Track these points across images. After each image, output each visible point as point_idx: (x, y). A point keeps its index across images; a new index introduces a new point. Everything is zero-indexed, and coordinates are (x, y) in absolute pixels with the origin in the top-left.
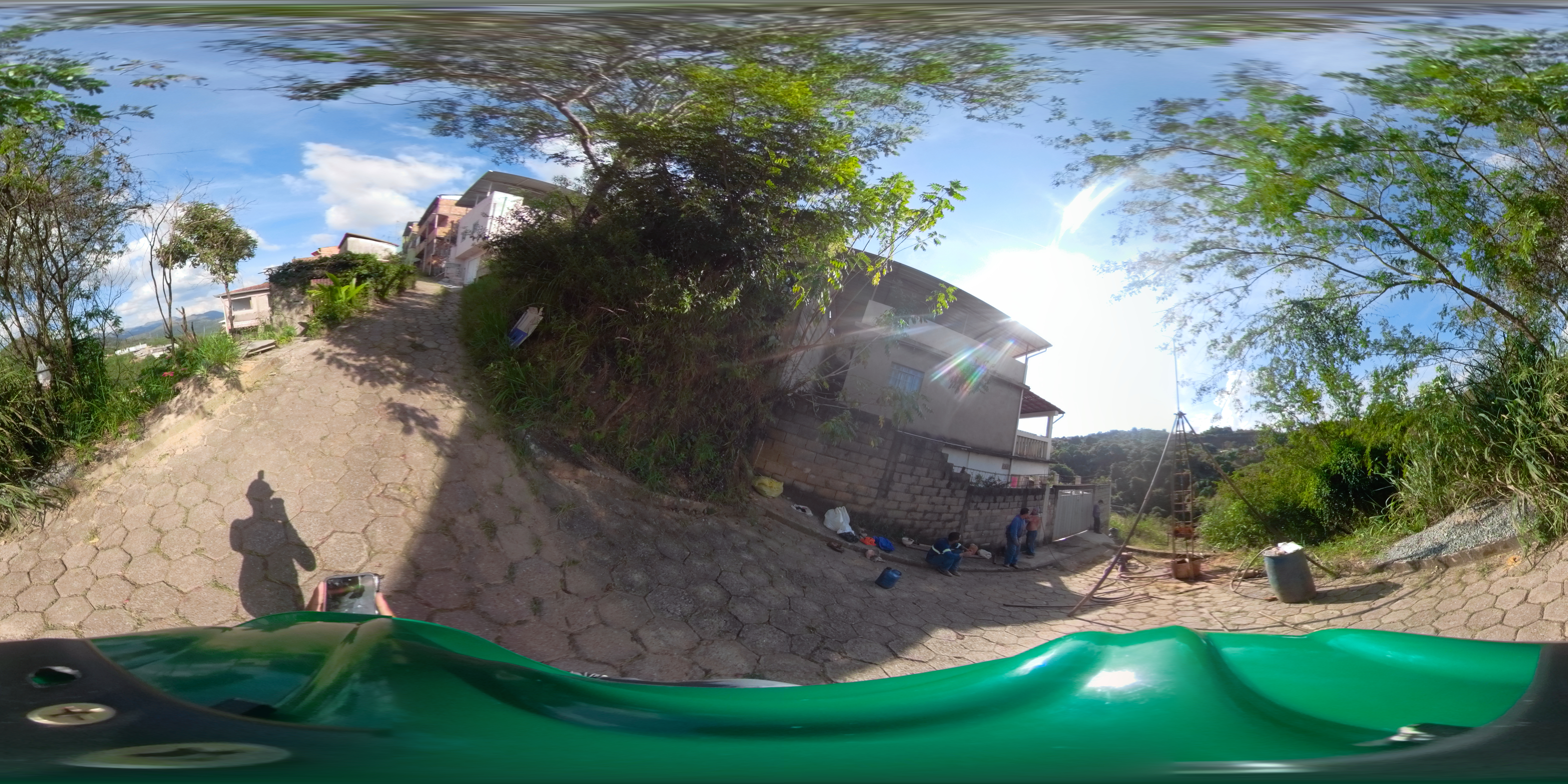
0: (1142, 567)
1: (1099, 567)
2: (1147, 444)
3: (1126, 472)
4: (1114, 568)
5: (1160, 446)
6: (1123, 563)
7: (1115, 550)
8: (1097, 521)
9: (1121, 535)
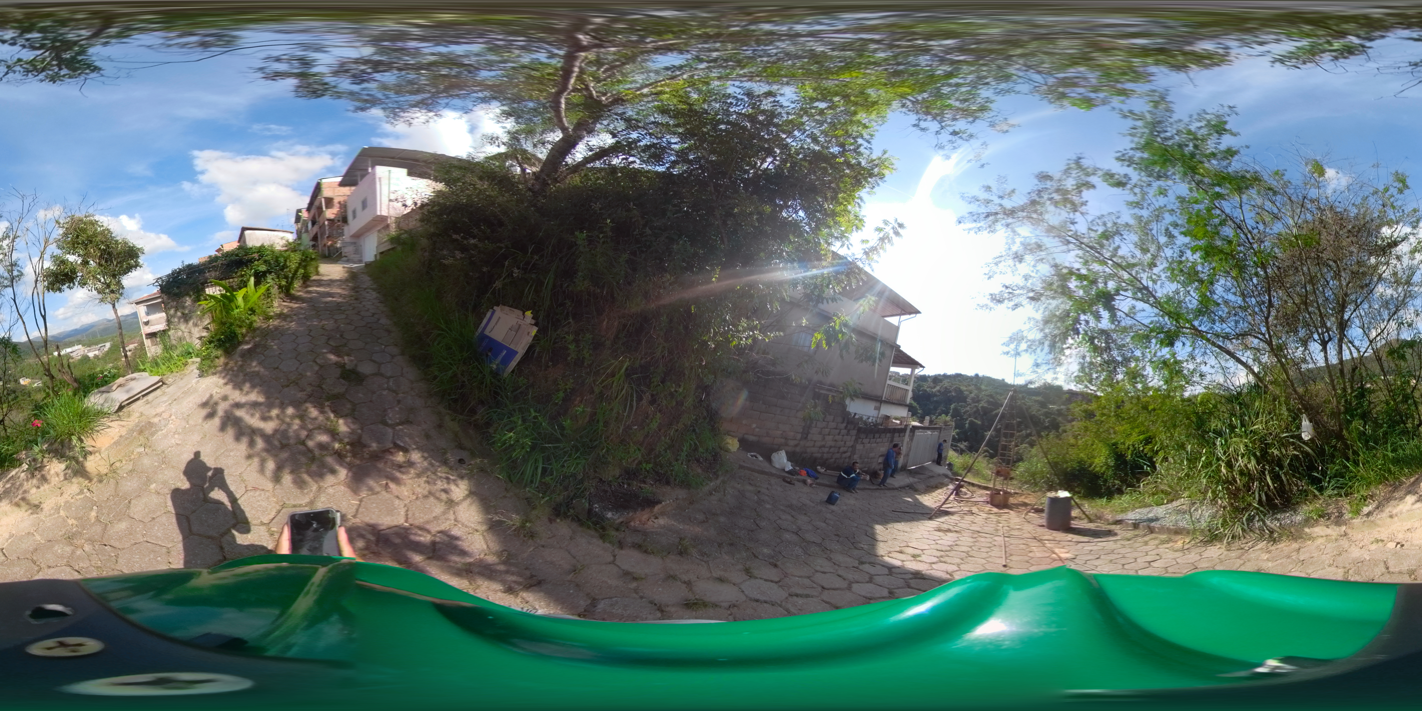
0: (970, 495)
1: (940, 491)
2: (986, 390)
3: (964, 413)
4: (952, 493)
5: (997, 393)
6: (957, 491)
7: (952, 480)
8: (940, 456)
9: (955, 469)
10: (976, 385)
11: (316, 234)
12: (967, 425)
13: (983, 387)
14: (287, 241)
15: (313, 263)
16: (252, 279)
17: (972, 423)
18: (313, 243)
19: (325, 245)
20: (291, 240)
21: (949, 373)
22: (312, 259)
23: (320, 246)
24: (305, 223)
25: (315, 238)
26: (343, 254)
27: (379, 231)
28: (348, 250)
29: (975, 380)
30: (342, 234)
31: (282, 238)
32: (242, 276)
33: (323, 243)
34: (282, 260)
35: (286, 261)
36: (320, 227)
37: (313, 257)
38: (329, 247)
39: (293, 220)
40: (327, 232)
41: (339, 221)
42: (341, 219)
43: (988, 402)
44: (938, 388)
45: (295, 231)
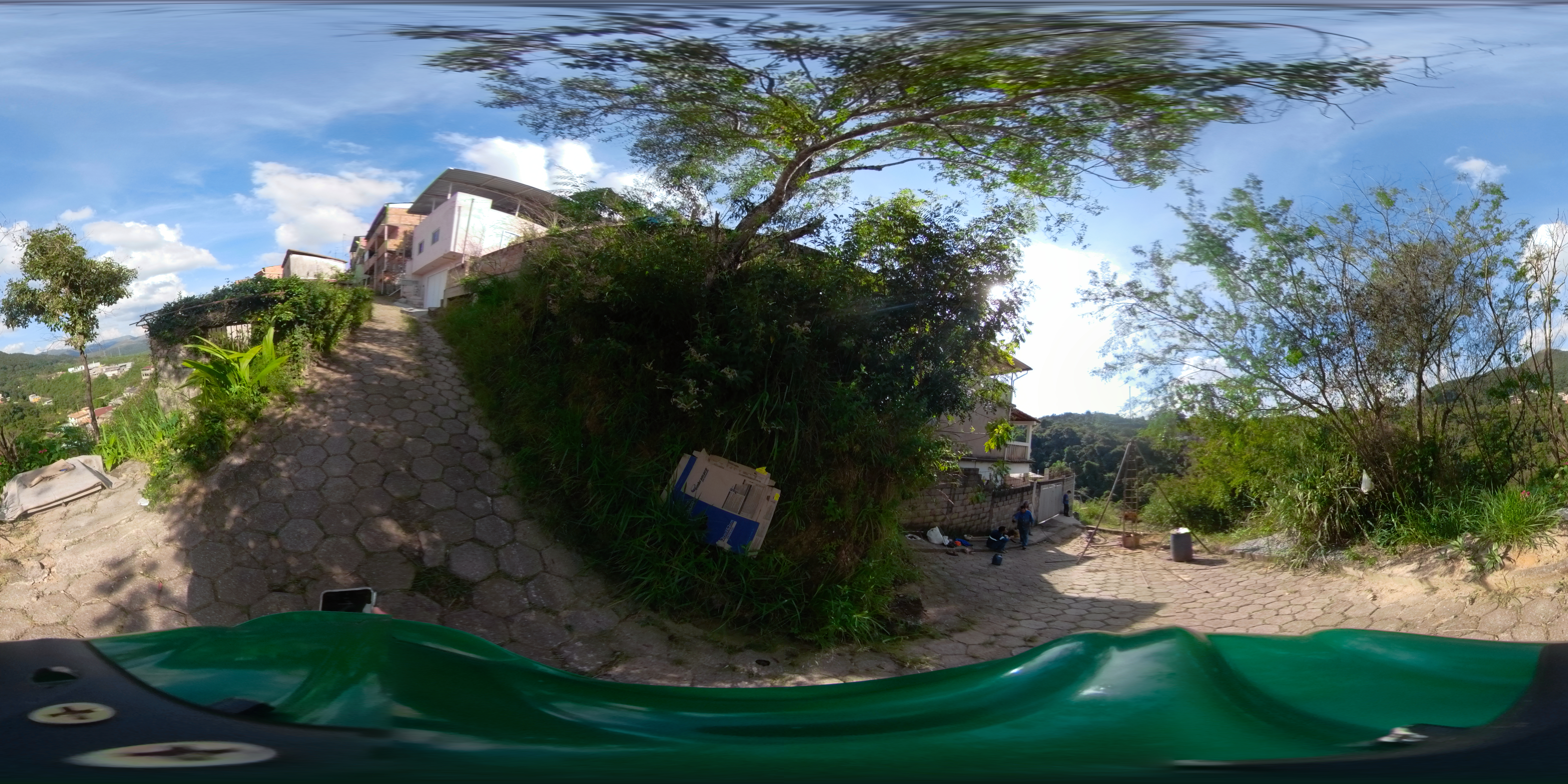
2: (1100, 429)
3: (1080, 456)
5: (1112, 430)
6: (1092, 538)
8: (1066, 507)
9: (1082, 518)
10: (1089, 424)
11: (372, 267)
12: (1084, 469)
13: (1096, 425)
14: (339, 271)
15: (366, 303)
17: (1089, 466)
18: (369, 277)
19: (381, 281)
20: (343, 271)
22: (365, 298)
23: (375, 282)
24: (362, 252)
25: (371, 272)
26: (402, 294)
27: (450, 271)
28: (408, 290)
29: (1087, 418)
30: (403, 269)
31: (333, 268)
33: (380, 278)
37: (367, 295)
38: (385, 283)
39: (349, 247)
41: (401, 254)
42: (404, 252)
43: (1104, 441)
44: (1048, 432)
45: (349, 261)
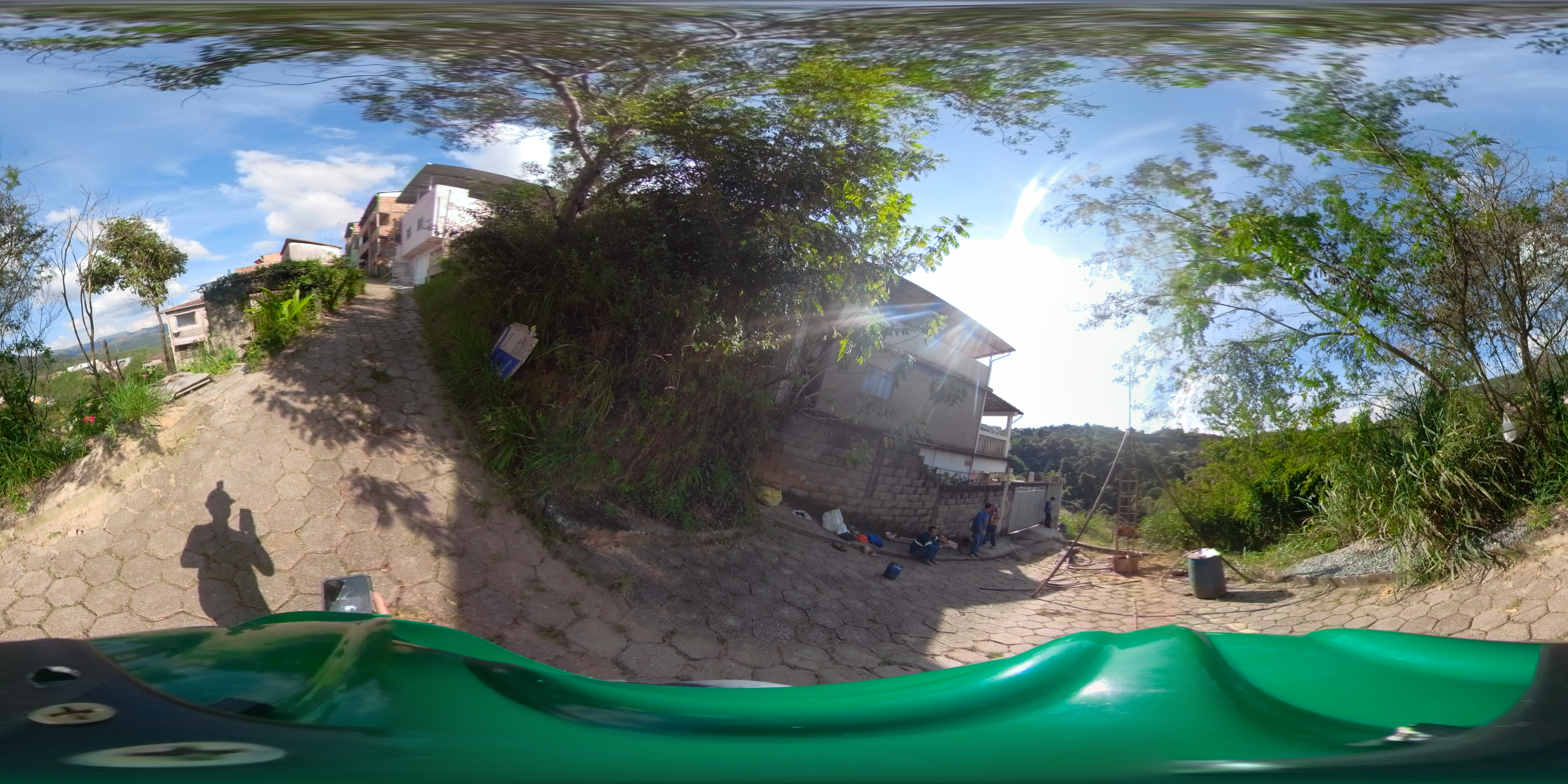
0: (1087, 561)
1: (1049, 559)
2: (1098, 441)
3: (1076, 467)
4: (1064, 560)
5: (1111, 443)
6: (1071, 557)
7: (1065, 544)
8: (1048, 516)
9: (1069, 530)
10: (1087, 436)
11: (367, 251)
12: (1080, 481)
13: (1095, 437)
14: (335, 257)
15: (360, 282)
16: (298, 292)
17: (1085, 478)
18: (363, 260)
19: (375, 264)
20: (338, 256)
21: (1056, 425)
22: (358, 278)
23: (370, 265)
24: (356, 238)
25: (365, 256)
26: (393, 275)
27: (432, 254)
28: (399, 271)
29: (1085, 431)
30: (394, 254)
31: (329, 254)
32: (288, 288)
33: (374, 261)
34: (327, 275)
35: (331, 277)
36: (372, 244)
37: (360, 275)
38: (379, 266)
39: (343, 233)
40: (379, 251)
41: (392, 239)
42: (394, 238)
43: (1102, 453)
44: (1044, 442)
45: (344, 246)
